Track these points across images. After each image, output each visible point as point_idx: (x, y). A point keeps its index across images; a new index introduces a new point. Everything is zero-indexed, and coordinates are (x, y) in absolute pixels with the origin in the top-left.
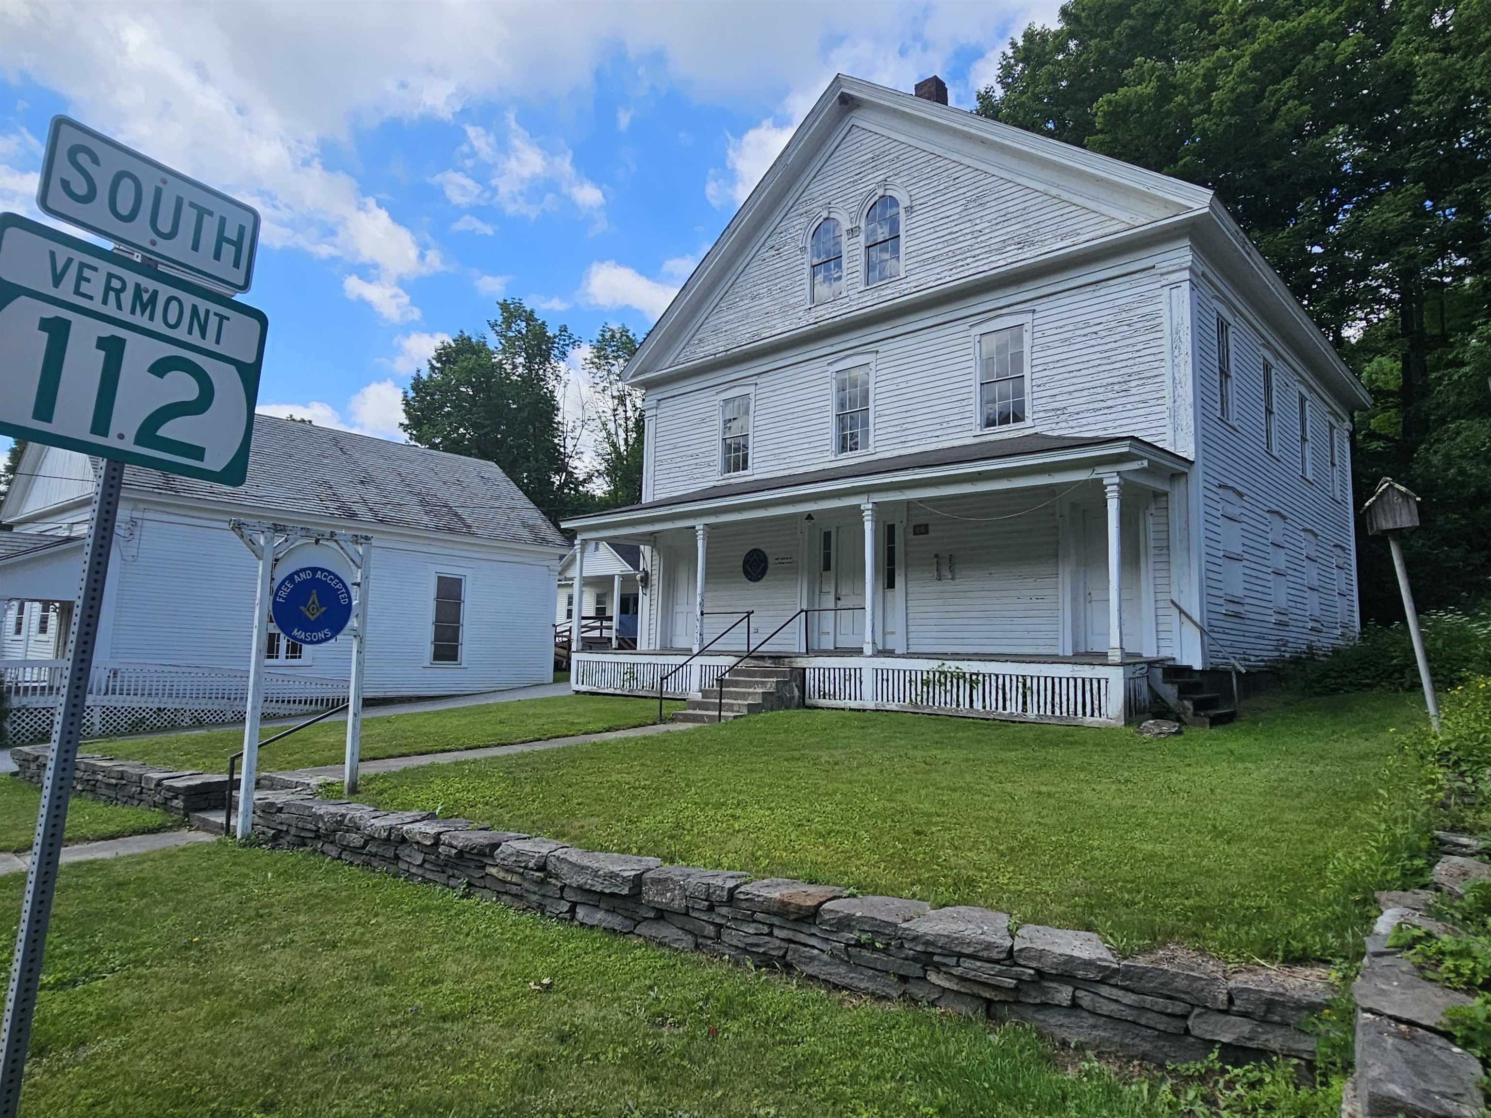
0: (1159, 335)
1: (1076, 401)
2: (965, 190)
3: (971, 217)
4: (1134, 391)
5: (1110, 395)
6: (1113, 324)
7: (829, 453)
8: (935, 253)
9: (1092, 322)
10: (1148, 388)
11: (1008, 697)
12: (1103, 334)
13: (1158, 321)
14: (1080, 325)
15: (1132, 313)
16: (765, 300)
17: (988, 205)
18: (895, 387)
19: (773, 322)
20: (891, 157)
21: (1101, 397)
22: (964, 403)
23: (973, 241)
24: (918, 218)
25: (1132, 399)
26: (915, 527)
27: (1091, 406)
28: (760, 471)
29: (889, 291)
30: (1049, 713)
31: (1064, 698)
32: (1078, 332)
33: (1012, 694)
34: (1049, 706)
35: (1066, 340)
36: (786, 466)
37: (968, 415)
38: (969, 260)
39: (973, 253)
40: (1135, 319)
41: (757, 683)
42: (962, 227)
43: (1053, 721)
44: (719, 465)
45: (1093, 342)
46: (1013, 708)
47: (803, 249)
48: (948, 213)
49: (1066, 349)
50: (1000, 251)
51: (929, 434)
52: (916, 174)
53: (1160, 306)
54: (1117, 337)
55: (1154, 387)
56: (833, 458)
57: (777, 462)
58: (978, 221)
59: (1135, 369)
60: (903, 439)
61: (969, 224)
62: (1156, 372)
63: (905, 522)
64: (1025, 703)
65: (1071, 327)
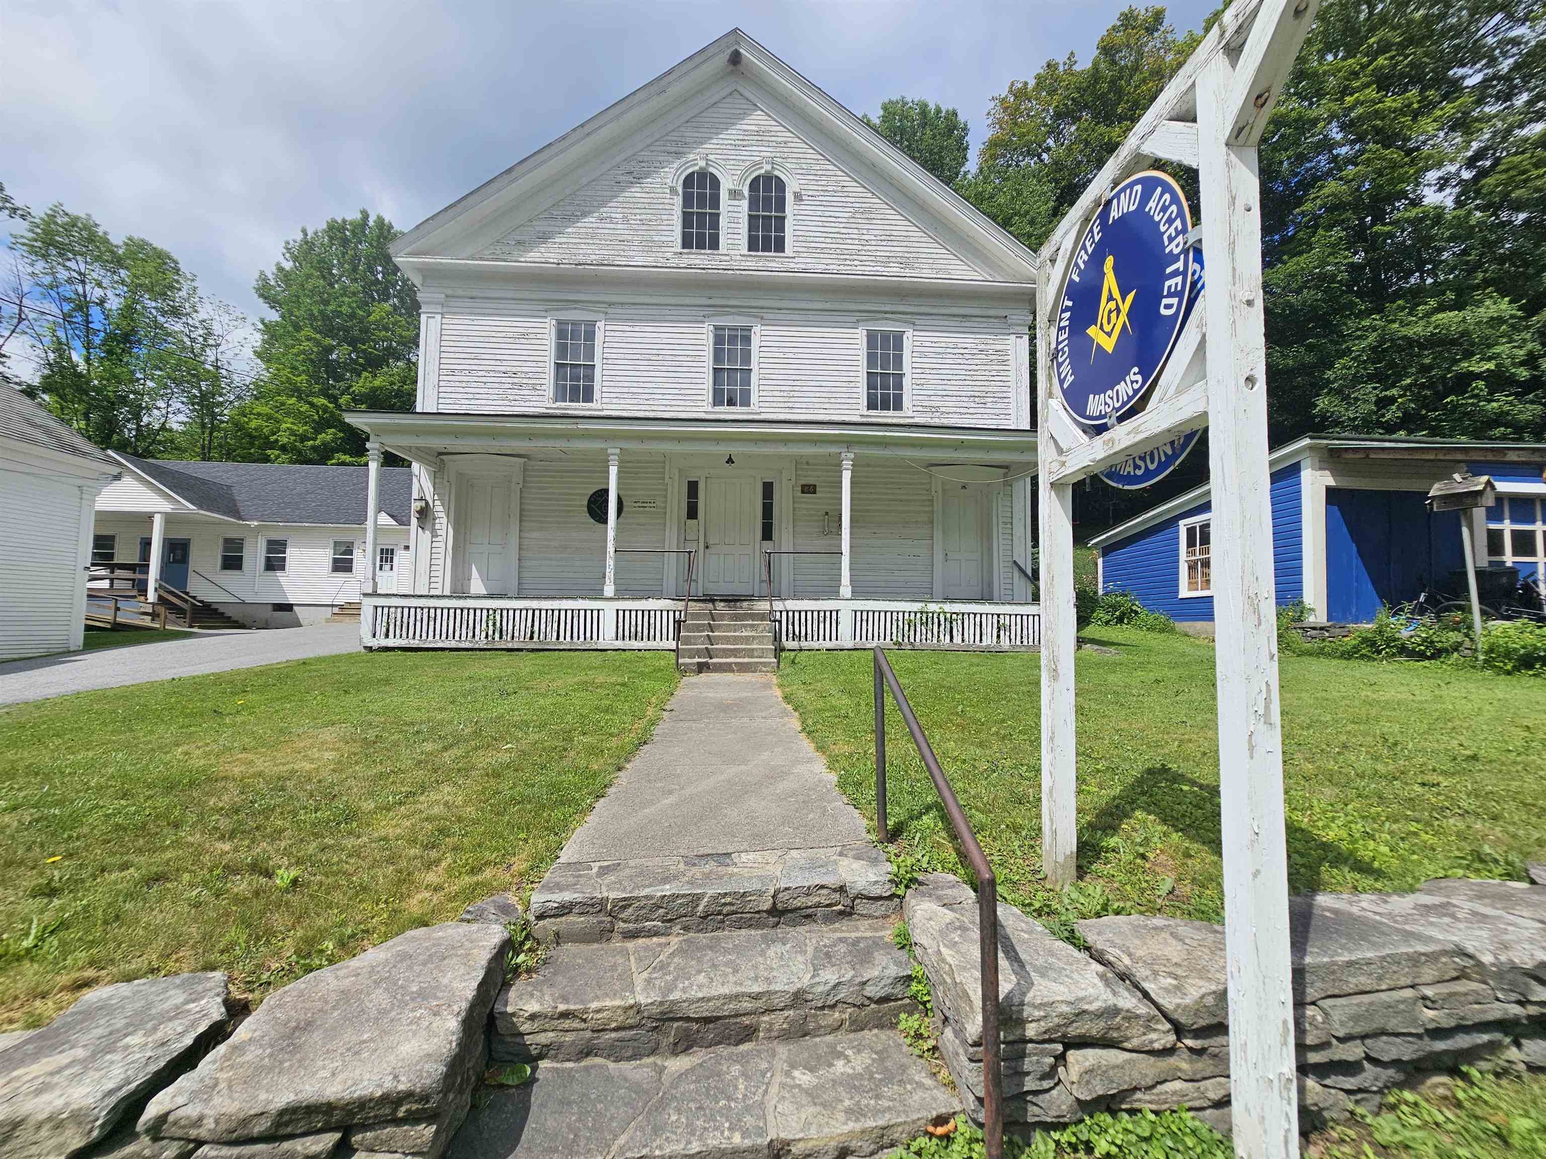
0: (1006, 368)
1: (947, 404)
2: (853, 200)
3: (859, 226)
4: (988, 405)
5: (973, 405)
6: (975, 351)
7: (704, 404)
8: (824, 245)
9: (960, 345)
10: (999, 406)
11: (984, 632)
12: (968, 356)
13: (1006, 358)
14: (951, 345)
15: (988, 347)
16: (619, 226)
17: (875, 222)
18: (781, 355)
19: (631, 253)
20: (780, 139)
21: (965, 405)
22: (852, 385)
23: (860, 247)
24: (806, 208)
25: (988, 411)
26: (803, 486)
27: (958, 410)
28: (609, 407)
29: (774, 264)
30: (1018, 643)
31: (1031, 631)
32: (949, 350)
33: (987, 630)
34: (1019, 638)
35: (939, 353)
36: (648, 408)
37: (855, 395)
38: (856, 263)
39: (860, 258)
40: (991, 352)
41: (745, 626)
42: (850, 231)
43: (1023, 649)
44: (550, 390)
45: (959, 361)
46: (989, 640)
47: (673, 190)
48: (837, 214)
49: (940, 361)
50: (885, 264)
51: (817, 406)
52: (804, 166)
53: (1008, 347)
54: (978, 362)
55: (1003, 406)
56: (710, 409)
57: (635, 401)
58: (865, 232)
59: (990, 389)
60: (790, 405)
61: (856, 231)
62: (1005, 395)
63: (793, 479)
64: (998, 636)
65: (943, 345)
